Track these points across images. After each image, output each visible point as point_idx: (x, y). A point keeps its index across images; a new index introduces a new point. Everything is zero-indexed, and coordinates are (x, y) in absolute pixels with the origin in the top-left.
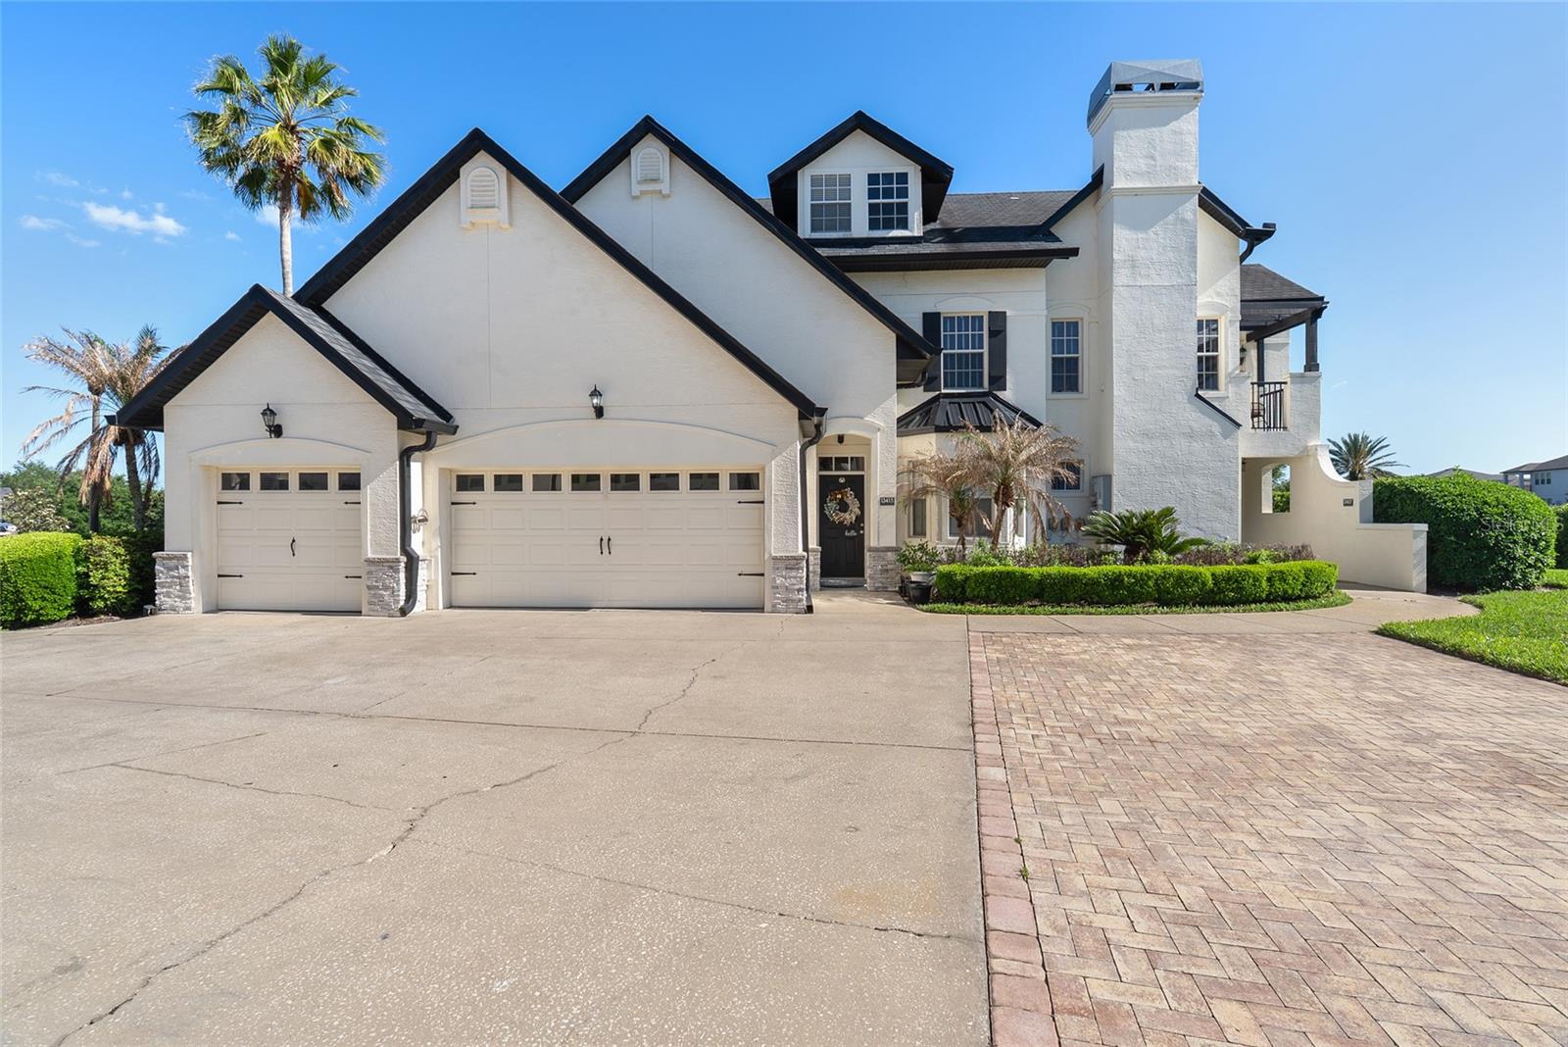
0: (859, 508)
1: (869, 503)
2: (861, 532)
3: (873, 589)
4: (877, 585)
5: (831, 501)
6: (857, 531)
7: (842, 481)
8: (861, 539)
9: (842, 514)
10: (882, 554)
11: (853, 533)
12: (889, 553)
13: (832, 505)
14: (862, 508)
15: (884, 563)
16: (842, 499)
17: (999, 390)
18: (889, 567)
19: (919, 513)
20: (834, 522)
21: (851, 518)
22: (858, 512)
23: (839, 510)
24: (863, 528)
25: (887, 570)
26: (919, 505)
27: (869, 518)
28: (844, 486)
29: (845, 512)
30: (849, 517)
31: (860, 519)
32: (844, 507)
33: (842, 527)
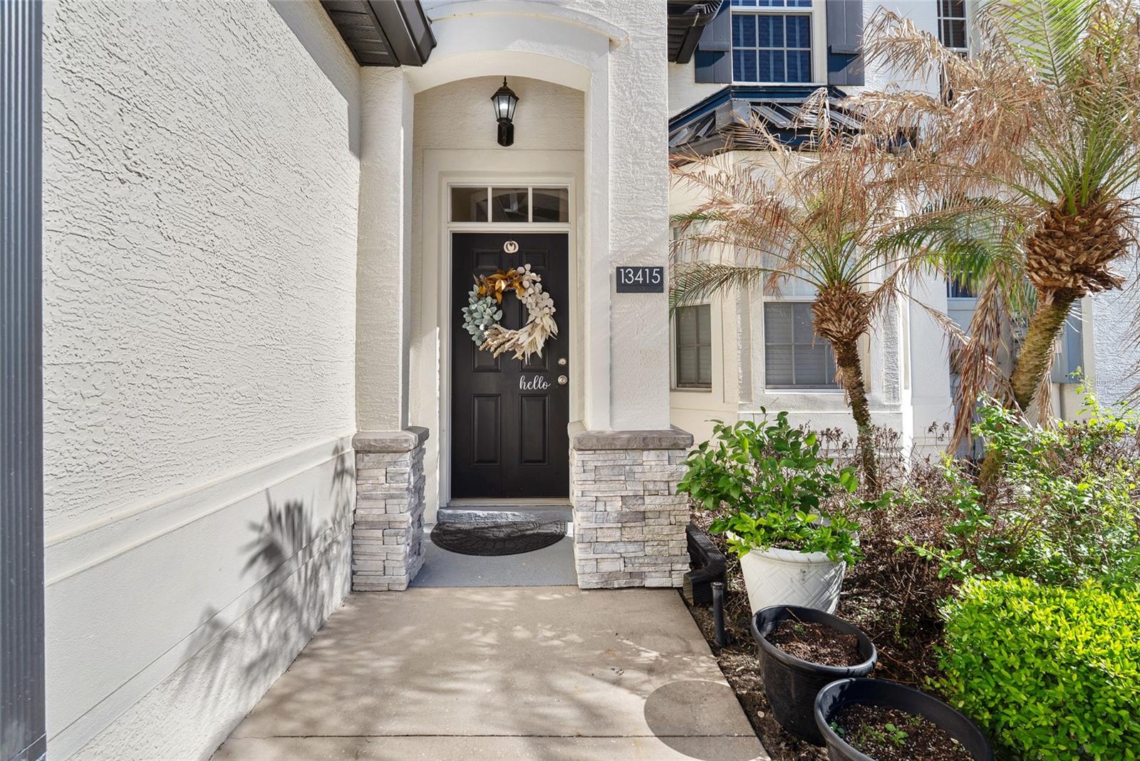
0: (554, 316)
1: (581, 299)
2: (561, 380)
3: (594, 582)
4: (606, 567)
5: (480, 297)
6: (552, 378)
7: (511, 248)
8: (558, 401)
9: (508, 333)
10: (625, 459)
11: (539, 383)
12: (649, 457)
13: (481, 311)
14: (561, 316)
15: (631, 489)
16: (509, 294)
17: (849, 84)
18: (651, 503)
19: (689, 336)
20: (487, 352)
21: (533, 343)
22: (550, 325)
23: (502, 322)
24: (565, 370)
25: (643, 516)
26: (689, 319)
27: (582, 338)
28: (517, 260)
29: (521, 325)
30: (528, 341)
31: (557, 345)
32: (515, 315)
33: (507, 362)
